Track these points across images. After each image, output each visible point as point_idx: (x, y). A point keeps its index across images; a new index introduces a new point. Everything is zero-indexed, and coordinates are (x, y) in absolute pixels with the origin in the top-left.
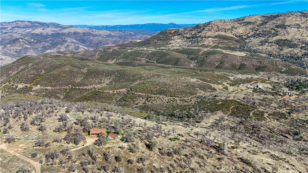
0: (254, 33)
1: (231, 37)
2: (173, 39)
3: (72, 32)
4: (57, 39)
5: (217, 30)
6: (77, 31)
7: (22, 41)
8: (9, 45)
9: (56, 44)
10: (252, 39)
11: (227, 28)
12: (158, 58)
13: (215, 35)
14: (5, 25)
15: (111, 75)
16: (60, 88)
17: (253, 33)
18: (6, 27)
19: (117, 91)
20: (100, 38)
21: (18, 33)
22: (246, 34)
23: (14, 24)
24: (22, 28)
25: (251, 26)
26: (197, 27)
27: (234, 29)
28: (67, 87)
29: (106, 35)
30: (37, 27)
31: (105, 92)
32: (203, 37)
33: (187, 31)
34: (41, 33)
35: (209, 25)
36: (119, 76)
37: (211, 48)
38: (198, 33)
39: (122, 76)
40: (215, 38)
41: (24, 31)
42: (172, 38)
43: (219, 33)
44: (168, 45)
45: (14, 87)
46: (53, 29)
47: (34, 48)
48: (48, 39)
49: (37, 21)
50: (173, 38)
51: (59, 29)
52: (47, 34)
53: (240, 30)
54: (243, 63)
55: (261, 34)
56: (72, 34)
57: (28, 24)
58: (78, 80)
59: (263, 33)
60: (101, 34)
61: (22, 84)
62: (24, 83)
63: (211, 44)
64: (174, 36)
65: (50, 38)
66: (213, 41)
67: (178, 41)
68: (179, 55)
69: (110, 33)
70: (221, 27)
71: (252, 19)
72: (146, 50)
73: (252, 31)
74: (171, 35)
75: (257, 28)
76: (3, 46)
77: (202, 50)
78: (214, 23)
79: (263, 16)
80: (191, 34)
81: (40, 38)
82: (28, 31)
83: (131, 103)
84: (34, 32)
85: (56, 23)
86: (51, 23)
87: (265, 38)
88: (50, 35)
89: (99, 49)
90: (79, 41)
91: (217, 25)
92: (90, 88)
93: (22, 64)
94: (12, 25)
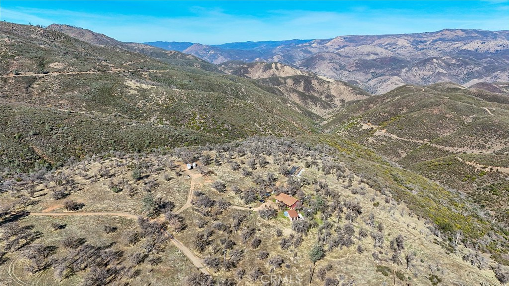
4: (500, 61)
7: (437, 63)
8: (416, 68)
9: (493, 69)
14: (424, 38)
16: (408, 140)
18: (425, 40)
19: (491, 169)
21: (438, 49)
23: (439, 35)
24: (448, 41)
28: (420, 141)
30: (473, 38)
31: (466, 165)
34: (476, 50)
41: (451, 46)
45: (359, 126)
46: (501, 43)
47: (453, 74)
48: (484, 61)
49: (477, 29)
52: (488, 50)
57: (460, 34)
58: (446, 134)
61: (369, 124)
62: (371, 123)
65: (488, 57)
76: (407, 69)
81: (469, 58)
82: (456, 46)
83: (504, 199)
84: (465, 47)
86: (501, 32)
88: (490, 53)
92: (455, 152)
93: (390, 96)
94: (435, 37)
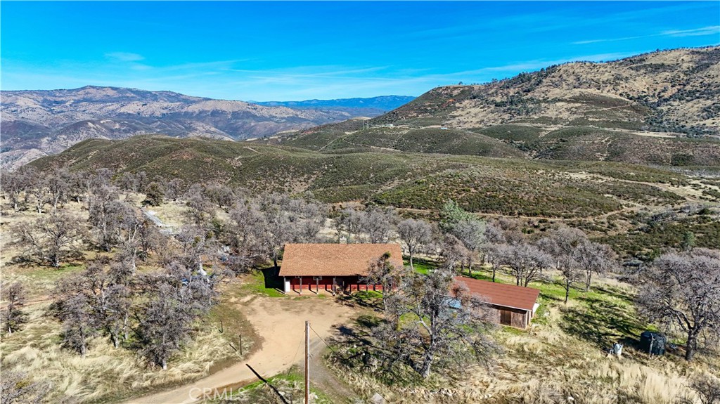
0: (679, 90)
1: (616, 99)
2: (459, 108)
3: (209, 111)
4: (173, 126)
5: (577, 84)
6: (218, 109)
7: (94, 128)
8: (63, 136)
10: (675, 103)
11: (601, 80)
12: (427, 145)
13: (571, 96)
14: (60, 97)
15: (310, 172)
17: (675, 90)
18: (62, 100)
20: (272, 124)
21: (87, 112)
22: (657, 93)
23: (81, 95)
24: (97, 101)
25: (668, 74)
26: (522, 78)
27: (621, 82)
29: (284, 118)
30: (130, 100)
32: (539, 102)
33: (493, 91)
34: (139, 114)
35: (553, 74)
36: (336, 172)
37: (568, 125)
38: (524, 92)
39: (343, 170)
40: (573, 102)
41: (102, 108)
42: (457, 105)
43: (583, 90)
44: (449, 120)
46: (165, 105)
48: (154, 125)
49: (131, 88)
50: (460, 105)
51: (178, 103)
52: (153, 114)
53: (637, 84)
54: (681, 153)
55: (698, 91)
56: (208, 115)
57: (111, 93)
59: (705, 90)
60: (274, 114)
63: (565, 115)
64: (460, 101)
65: (156, 122)
66: (568, 110)
67: (474, 111)
68: (487, 140)
69: (294, 112)
70: (584, 77)
71: (668, 59)
72: (394, 129)
73: (672, 86)
74: (451, 100)
75: (685, 78)
76: (50, 138)
77: (544, 128)
78: (565, 68)
79: (693, 53)
80: (506, 95)
81: (134, 122)
82: (111, 108)
84: (123, 110)
85: (173, 93)
86: (161, 93)
87: (714, 102)
88: (158, 117)
89: (271, 138)
90: (223, 131)
91: (574, 73)
94: (75, 96)
